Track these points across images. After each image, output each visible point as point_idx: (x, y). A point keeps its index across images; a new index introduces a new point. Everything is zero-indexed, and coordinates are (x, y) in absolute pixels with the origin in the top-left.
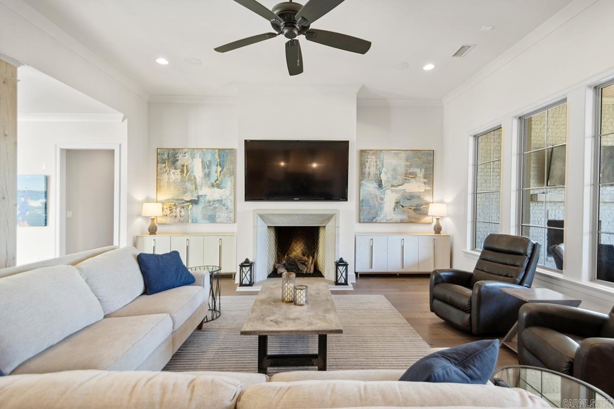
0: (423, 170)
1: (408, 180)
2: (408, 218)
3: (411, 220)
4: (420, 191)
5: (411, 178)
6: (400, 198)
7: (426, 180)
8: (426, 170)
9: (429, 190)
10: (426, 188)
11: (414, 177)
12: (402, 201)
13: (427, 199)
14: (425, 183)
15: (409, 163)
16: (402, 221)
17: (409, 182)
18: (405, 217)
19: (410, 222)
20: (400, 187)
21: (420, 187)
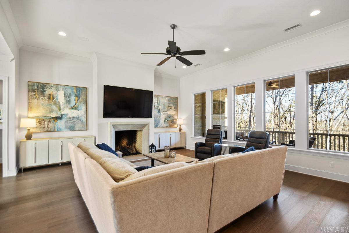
0: (174, 105)
4: (173, 114)
6: (166, 117)
7: (175, 110)
8: (175, 105)
9: (176, 114)
11: (171, 108)
13: (176, 117)
14: (175, 111)
15: (169, 102)
16: (167, 127)
17: (169, 110)
18: (168, 125)
19: (170, 127)
20: (166, 112)
21: (173, 112)
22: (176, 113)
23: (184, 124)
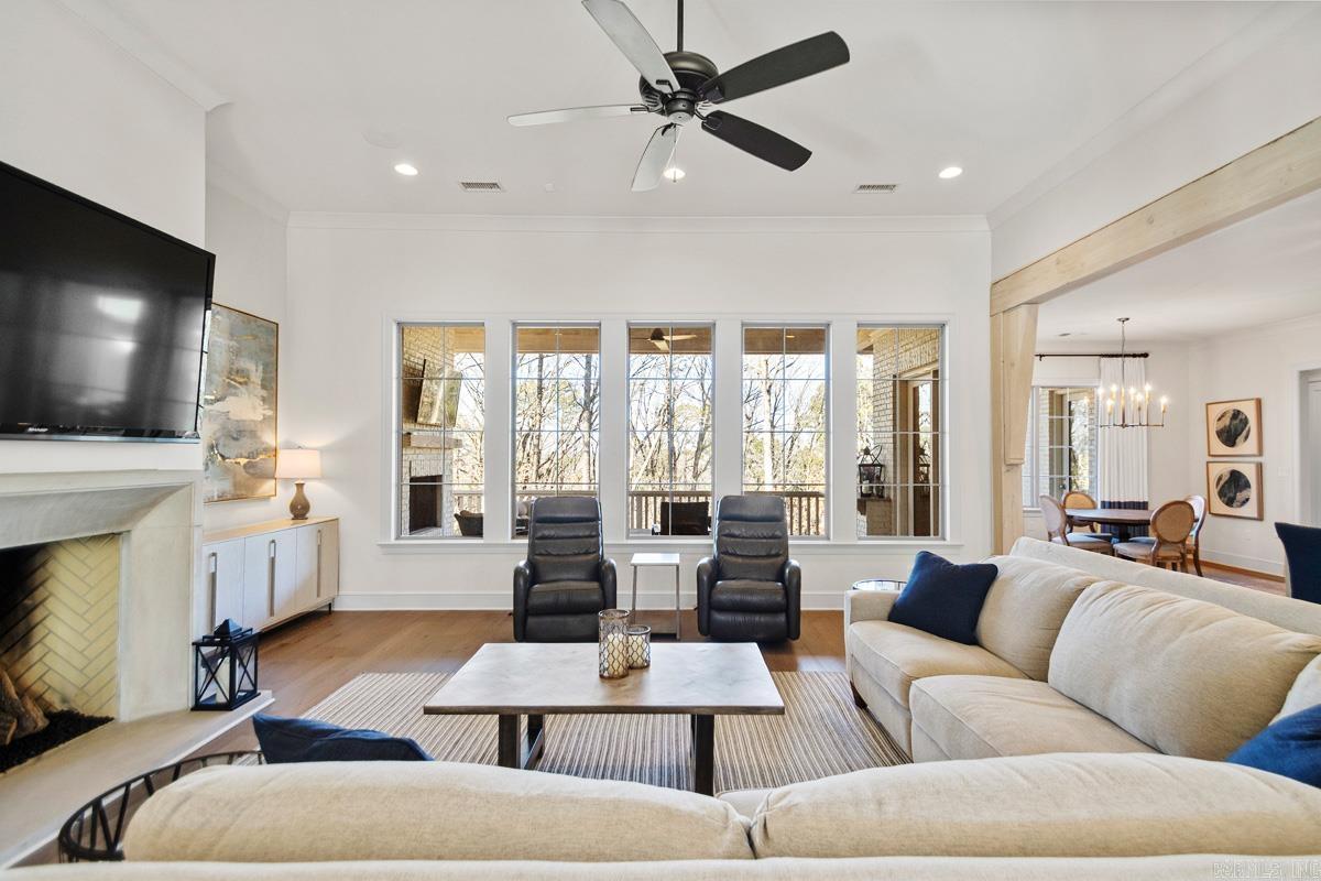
0: (261, 368)
1: (235, 388)
2: (232, 488)
3: (238, 492)
4: (256, 419)
5: (240, 383)
6: (218, 434)
7: (264, 393)
8: (266, 365)
9: (269, 417)
10: (265, 412)
11: (246, 383)
12: (221, 442)
13: (268, 439)
14: (264, 399)
15: (233, 343)
16: (222, 498)
17: (235, 395)
18: (227, 486)
19: (238, 498)
20: (218, 406)
21: (254, 408)
22: (270, 413)
23: (323, 478)
